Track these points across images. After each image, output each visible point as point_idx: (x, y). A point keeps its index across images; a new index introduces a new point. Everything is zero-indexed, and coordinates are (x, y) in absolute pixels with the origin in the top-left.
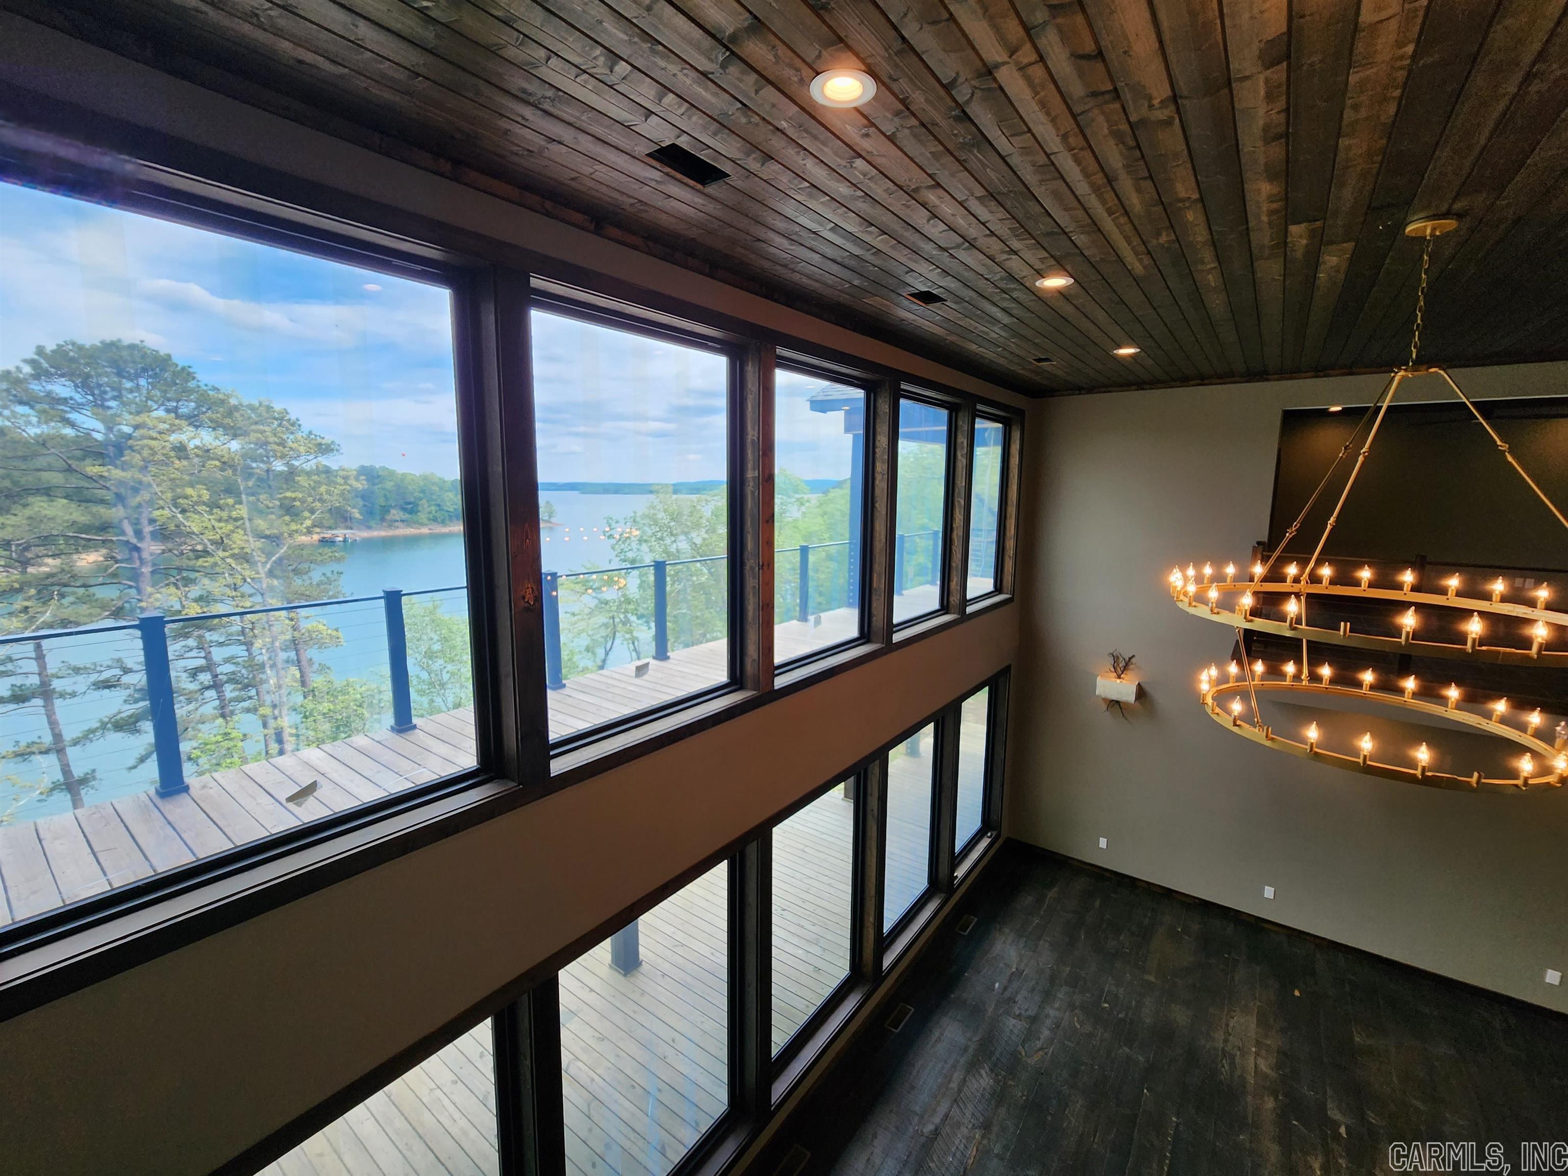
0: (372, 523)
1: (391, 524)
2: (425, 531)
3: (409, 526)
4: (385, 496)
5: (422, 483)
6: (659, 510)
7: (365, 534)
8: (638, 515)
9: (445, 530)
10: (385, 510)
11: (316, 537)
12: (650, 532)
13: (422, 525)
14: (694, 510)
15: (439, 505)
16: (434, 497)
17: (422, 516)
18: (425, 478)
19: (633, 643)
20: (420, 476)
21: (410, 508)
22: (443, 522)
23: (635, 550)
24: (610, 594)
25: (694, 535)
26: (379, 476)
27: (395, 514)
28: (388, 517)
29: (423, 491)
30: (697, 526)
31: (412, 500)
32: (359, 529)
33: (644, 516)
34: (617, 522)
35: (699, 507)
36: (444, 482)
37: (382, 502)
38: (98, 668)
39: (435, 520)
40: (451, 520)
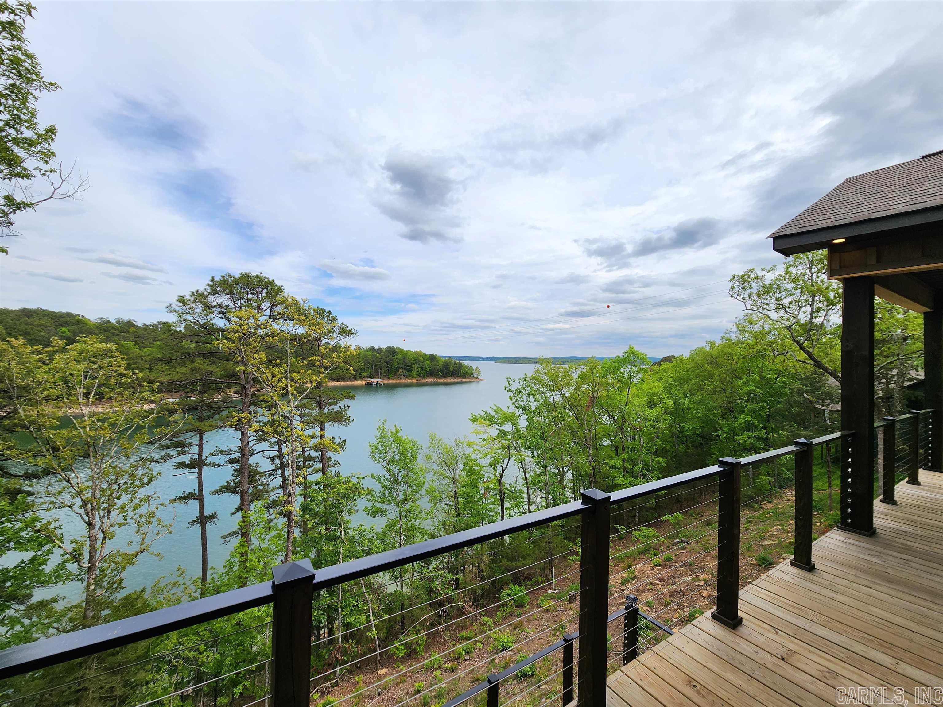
0: (390, 376)
1: (399, 377)
2: (414, 381)
3: (407, 378)
4: (397, 362)
5: (415, 356)
6: (542, 374)
7: (386, 382)
8: (528, 376)
9: (424, 381)
10: (397, 369)
11: (364, 382)
12: (535, 388)
13: (414, 378)
14: (566, 375)
15: (422, 368)
16: (421, 363)
17: (414, 373)
18: (416, 353)
19: (521, 463)
20: (415, 352)
21: (408, 369)
22: (424, 377)
23: (525, 401)
24: (508, 427)
25: (564, 391)
26: (396, 352)
27: (402, 372)
28: (398, 373)
29: (415, 360)
30: (567, 385)
31: (410, 365)
32: (384, 379)
33: (532, 377)
34: (514, 381)
35: (570, 373)
36: (426, 355)
37: (396, 365)
38: (231, 452)
39: (419, 375)
40: (427, 376)
